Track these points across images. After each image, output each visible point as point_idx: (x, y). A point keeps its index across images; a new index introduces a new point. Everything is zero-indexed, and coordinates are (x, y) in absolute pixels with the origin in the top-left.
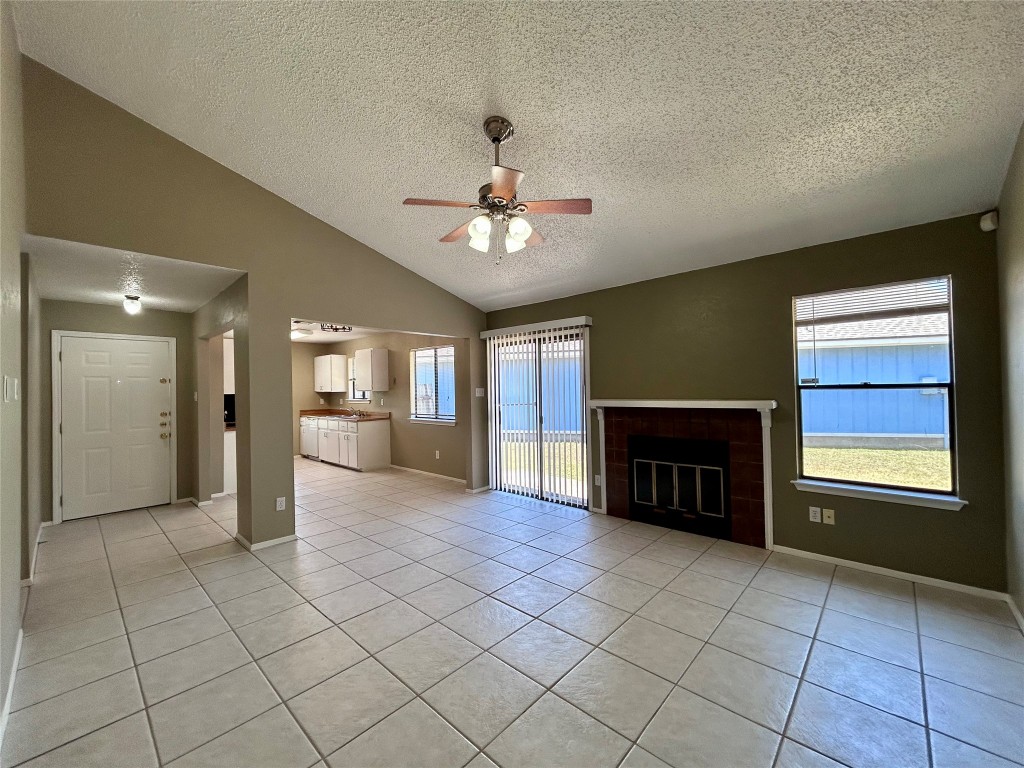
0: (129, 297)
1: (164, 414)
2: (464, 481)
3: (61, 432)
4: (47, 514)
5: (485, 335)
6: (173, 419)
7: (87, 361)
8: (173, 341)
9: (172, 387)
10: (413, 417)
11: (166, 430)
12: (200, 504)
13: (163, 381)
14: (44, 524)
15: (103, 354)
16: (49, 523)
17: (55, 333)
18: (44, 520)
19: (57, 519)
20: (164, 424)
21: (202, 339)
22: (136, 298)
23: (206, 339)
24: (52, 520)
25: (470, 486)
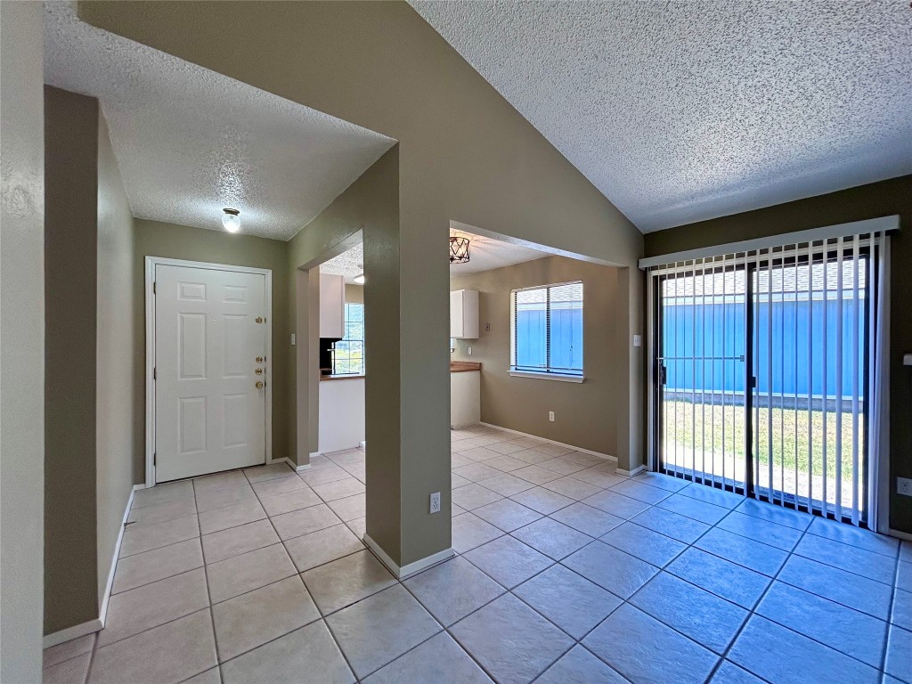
0: (228, 211)
1: (259, 360)
2: (616, 459)
3: (155, 378)
4: (139, 476)
5: (646, 263)
6: (269, 364)
7: (183, 295)
8: (269, 273)
9: (268, 328)
10: (513, 369)
11: (260, 378)
12: (298, 468)
13: (259, 321)
14: (136, 487)
15: (198, 286)
16: (141, 486)
17: (150, 261)
18: (136, 482)
19: (150, 482)
20: (259, 372)
21: (300, 269)
22: (236, 213)
23: (305, 269)
24: (144, 482)
25: (624, 465)
